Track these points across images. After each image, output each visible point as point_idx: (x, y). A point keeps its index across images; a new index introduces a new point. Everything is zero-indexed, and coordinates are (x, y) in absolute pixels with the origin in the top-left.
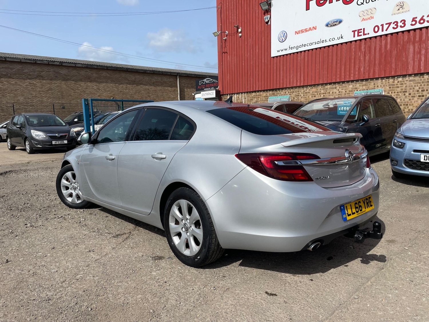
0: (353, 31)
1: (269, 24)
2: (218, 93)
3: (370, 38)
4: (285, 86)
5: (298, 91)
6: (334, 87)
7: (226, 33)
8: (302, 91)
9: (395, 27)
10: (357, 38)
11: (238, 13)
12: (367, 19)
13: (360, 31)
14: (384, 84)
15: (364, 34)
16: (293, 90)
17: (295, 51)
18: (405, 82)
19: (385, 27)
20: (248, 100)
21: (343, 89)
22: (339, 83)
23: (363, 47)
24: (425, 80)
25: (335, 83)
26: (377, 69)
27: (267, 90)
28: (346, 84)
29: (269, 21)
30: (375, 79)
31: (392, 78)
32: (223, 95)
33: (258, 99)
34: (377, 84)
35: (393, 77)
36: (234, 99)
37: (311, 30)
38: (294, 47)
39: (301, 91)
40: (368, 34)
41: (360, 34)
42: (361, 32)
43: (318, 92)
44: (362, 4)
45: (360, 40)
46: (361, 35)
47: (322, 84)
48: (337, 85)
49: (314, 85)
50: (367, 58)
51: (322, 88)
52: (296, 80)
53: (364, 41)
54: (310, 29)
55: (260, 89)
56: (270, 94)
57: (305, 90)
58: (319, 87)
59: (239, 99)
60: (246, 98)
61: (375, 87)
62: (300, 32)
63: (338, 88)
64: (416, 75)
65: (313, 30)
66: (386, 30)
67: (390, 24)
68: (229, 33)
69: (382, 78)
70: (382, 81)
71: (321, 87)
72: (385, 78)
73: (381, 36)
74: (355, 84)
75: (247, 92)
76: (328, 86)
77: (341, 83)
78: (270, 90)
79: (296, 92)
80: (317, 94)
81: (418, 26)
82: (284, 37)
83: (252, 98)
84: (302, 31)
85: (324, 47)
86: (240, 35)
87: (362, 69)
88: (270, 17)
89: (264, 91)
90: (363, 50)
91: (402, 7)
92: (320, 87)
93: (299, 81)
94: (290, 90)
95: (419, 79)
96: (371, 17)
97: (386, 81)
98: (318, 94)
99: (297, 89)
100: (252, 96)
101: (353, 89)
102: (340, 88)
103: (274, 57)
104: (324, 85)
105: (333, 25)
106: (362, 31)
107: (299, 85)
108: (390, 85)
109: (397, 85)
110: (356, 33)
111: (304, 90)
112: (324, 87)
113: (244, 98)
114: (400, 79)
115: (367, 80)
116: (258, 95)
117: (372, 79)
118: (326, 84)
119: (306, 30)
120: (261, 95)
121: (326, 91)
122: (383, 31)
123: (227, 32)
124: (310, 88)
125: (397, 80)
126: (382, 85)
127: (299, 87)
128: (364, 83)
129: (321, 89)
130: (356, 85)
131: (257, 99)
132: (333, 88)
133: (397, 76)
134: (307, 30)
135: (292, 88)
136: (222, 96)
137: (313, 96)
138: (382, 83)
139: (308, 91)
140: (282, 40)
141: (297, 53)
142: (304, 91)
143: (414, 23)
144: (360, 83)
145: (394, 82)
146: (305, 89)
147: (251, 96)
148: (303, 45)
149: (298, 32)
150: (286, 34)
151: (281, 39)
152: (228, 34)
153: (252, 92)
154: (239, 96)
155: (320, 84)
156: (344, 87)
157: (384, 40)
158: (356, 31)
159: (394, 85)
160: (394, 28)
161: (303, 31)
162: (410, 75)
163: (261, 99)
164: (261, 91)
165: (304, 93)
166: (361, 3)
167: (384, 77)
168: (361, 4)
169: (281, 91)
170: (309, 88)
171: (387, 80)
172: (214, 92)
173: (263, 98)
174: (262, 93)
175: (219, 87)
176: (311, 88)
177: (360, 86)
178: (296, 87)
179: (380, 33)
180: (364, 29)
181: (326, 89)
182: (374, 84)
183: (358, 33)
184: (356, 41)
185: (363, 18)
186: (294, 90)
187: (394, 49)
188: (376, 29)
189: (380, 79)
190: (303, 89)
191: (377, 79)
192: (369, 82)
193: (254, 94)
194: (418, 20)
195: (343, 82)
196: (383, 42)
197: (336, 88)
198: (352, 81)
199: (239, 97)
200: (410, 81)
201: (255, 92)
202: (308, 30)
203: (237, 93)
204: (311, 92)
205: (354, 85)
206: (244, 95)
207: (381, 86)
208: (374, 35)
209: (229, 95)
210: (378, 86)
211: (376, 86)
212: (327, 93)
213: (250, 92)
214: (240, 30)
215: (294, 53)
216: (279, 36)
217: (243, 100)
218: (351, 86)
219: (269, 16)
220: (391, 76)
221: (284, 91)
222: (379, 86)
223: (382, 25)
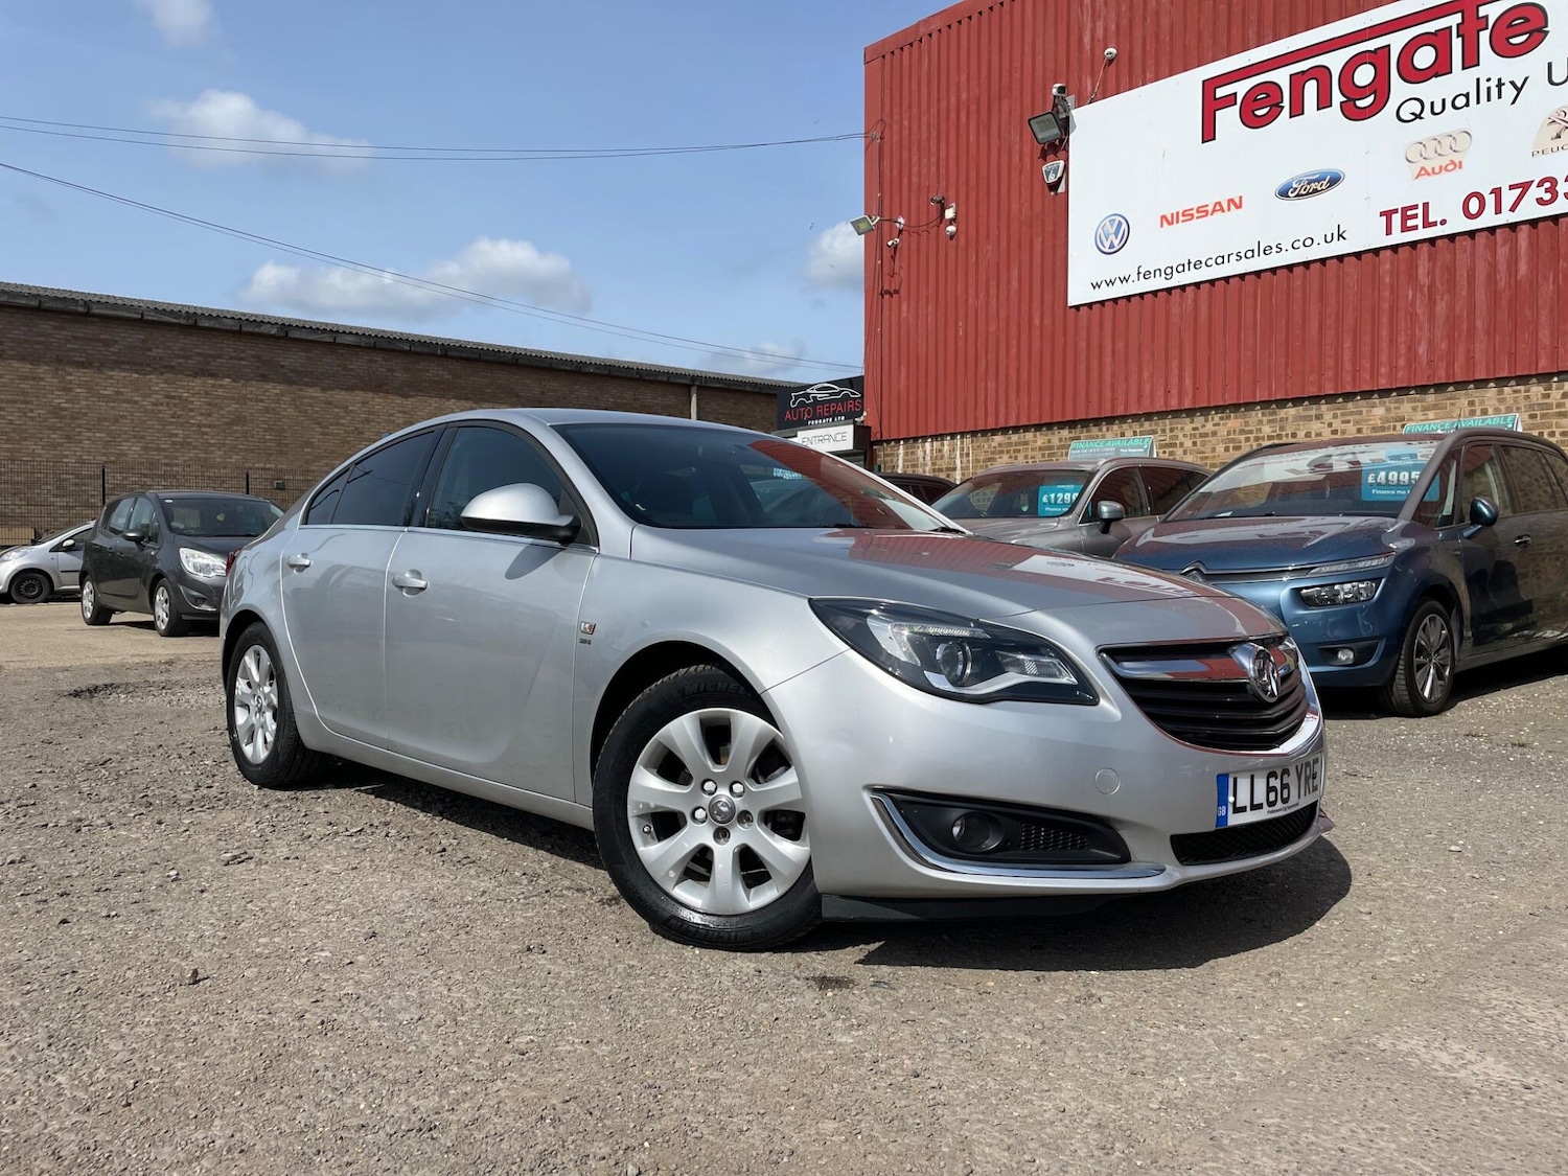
0: (1382, 214)
1: (1061, 189)
2: (861, 434)
3: (1452, 237)
4: (1120, 411)
5: (1172, 430)
6: (1313, 412)
7: (898, 225)
8: (1188, 428)
9: (1547, 197)
10: (1398, 237)
11: (943, 154)
12: (1437, 170)
13: (1409, 213)
14: (1510, 402)
15: (1427, 224)
16: (1151, 425)
17: (1159, 283)
19: (1509, 198)
20: (978, 461)
21: (1349, 422)
22: (1330, 398)
23: (1422, 271)
25: (1315, 399)
26: (1480, 347)
27: (1050, 426)
28: (1359, 404)
29: (1060, 179)
30: (1472, 386)
31: (1539, 383)
32: (880, 442)
33: (1016, 458)
34: (1482, 402)
35: (1543, 378)
36: (924, 458)
37: (1223, 211)
38: (1158, 272)
39: (1182, 429)
40: (1443, 222)
41: (1410, 223)
42: (1415, 216)
43: (1251, 432)
44: (1418, 116)
45: (1413, 244)
46: (1415, 228)
47: (1265, 404)
48: (1324, 407)
49: (1235, 407)
50: (1441, 307)
51: (1265, 419)
52: (1163, 388)
53: (1425, 247)
54: (1218, 207)
55: (1024, 422)
56: (1060, 440)
57: (1199, 426)
58: (1254, 413)
59: (942, 457)
60: (968, 455)
62: (1181, 218)
63: (1328, 417)
65: (1229, 210)
66: (1513, 209)
67: (1525, 187)
68: (908, 224)
69: (1501, 382)
70: (1501, 393)
71: (1263, 414)
72: (1513, 383)
73: (1492, 230)
74: (1396, 402)
75: (974, 433)
76: (1291, 411)
77: (1340, 400)
78: (1062, 425)
79: (1164, 431)
80: (1248, 439)
82: (1116, 234)
83: (992, 453)
84: (1188, 215)
85: (1273, 270)
86: (951, 229)
87: (1422, 349)
88: (1066, 168)
89: (1038, 427)
90: (1424, 279)
92: (1257, 415)
93: (1174, 391)
94: (1142, 425)
96: (1453, 162)
97: (1515, 392)
98: (1252, 440)
99: (1167, 421)
100: (993, 445)
101: (1388, 421)
102: (1335, 416)
103: (1077, 307)
104: (1274, 406)
105: (1308, 194)
106: (1420, 211)
107: (1174, 404)
108: (1531, 407)
109: (1559, 405)
110: (1397, 219)
111: (1194, 425)
112: (1275, 414)
113: (961, 455)
115: (1440, 387)
116: (1017, 444)
117: (1461, 385)
118: (1282, 403)
119: (1203, 212)
120: (1026, 443)
121: (1282, 429)
122: (1498, 210)
123: (901, 220)
124: (1217, 418)
125: (1558, 389)
126: (1502, 407)
127: (1176, 413)
128: (1431, 398)
129: (1260, 422)
130: (1396, 405)
131: (1011, 457)
132: (1309, 418)
133: (1558, 374)
134: (1207, 211)
135: (1148, 416)
136: (874, 447)
137: (1231, 445)
138: (1501, 401)
139: (1209, 427)
140: (1112, 246)
141: (1169, 290)
142: (1194, 429)
144: (1415, 401)
145: (1548, 396)
146: (1199, 420)
147: (990, 446)
148: (1189, 263)
149: (1170, 219)
150: (1124, 225)
151: (1107, 244)
152: (906, 228)
153: (994, 432)
154: (943, 445)
155: (1256, 404)
156: (1352, 413)
157: (1504, 245)
158: (1396, 211)
159: (1549, 406)
160: (1540, 201)
161: (1192, 215)
163: (1026, 457)
164: (1026, 428)
165: (1195, 436)
166: (1413, 114)
167: (1508, 379)
168: (1413, 117)
169: (1104, 429)
170: (1213, 419)
171: (1521, 388)
172: (849, 429)
173: (1033, 453)
174: (1029, 436)
175: (865, 414)
176: (1221, 418)
177: (1414, 409)
178: (1162, 415)
179: (1489, 219)
180: (1426, 205)
181: (1281, 420)
182: (1471, 403)
183: (1405, 218)
184: (1395, 248)
185: (1423, 168)
186: (1157, 425)
187: (1546, 279)
188: (1474, 206)
189: (1492, 384)
190: (1192, 422)
191: (1481, 383)
192: (1449, 395)
193: (998, 439)
195: (1349, 396)
196: (1503, 252)
197: (1319, 417)
198: (1384, 393)
199: (940, 451)
201: (1005, 430)
202: (1210, 209)
203: (935, 437)
204: (1223, 431)
205: (1392, 406)
206: (962, 443)
208: (1462, 224)
209: (902, 442)
210: (1484, 412)
211: (1478, 412)
212: (1287, 435)
213: (984, 432)
214: (949, 214)
215: (1155, 293)
216: (1100, 231)
217: (958, 461)
218: (1379, 411)
219: (1062, 163)
220: (1537, 376)
221: (1115, 427)
222: (1490, 411)
223: (1497, 192)
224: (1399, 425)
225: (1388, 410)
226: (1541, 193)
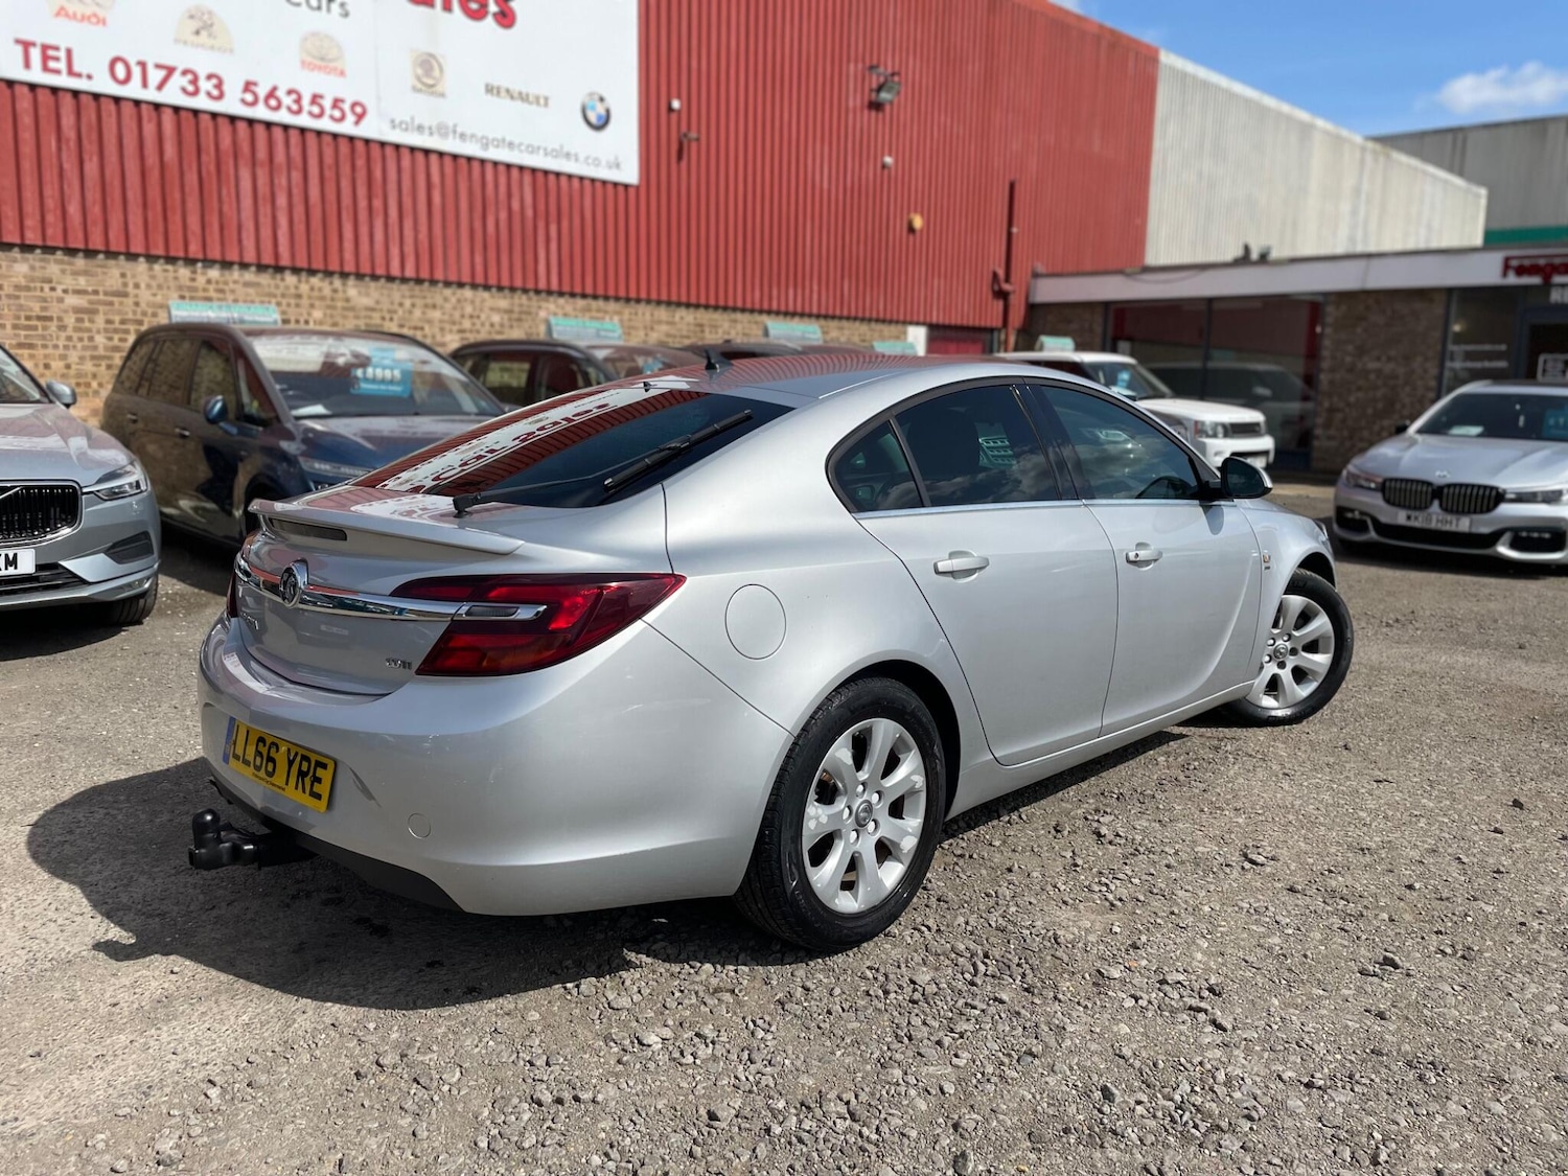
0: (18, 41)
3: (96, 96)
9: (191, 88)
10: (36, 75)
12: (79, 17)
13: (50, 52)
14: (161, 280)
15: (71, 72)
18: (232, 286)
19: (155, 76)
23: (68, 121)
24: (287, 288)
30: (122, 258)
31: (186, 266)
34: (134, 276)
35: (190, 262)
40: (87, 77)
42: (57, 59)
45: (55, 90)
46: (57, 72)
50: (91, 168)
53: (69, 98)
61: (125, 285)
64: (261, 268)
66: (160, 87)
67: (171, 71)
69: (151, 258)
70: (151, 269)
72: (162, 261)
73: (137, 103)
74: (42, 260)
81: (261, 112)
90: (69, 132)
91: (208, 26)
95: (272, 282)
96: (95, 15)
97: (165, 271)
101: (33, 281)
106: (62, 54)
108: (180, 287)
109: (205, 290)
110: (35, 54)
114: (214, 273)
115: (89, 253)
117: (111, 255)
122: (144, 85)
125: (202, 274)
126: (154, 284)
128: (80, 262)
130: (42, 264)
133: (202, 260)
138: (153, 277)
143: (249, 97)
144: (62, 262)
145: (193, 280)
157: (149, 122)
158: (34, 44)
159: (194, 289)
160: (184, 90)
162: (244, 266)
167: (158, 257)
171: (170, 268)
177: (63, 272)
179: (134, 90)
180: (69, 51)
182: (123, 275)
183: (45, 58)
184: (33, 87)
185: (63, 8)
188: (120, 71)
189: (142, 259)
191: (132, 257)
192: (99, 263)
194: (262, 91)
196: (149, 128)
198: (27, 248)
200: (247, 284)
205: (38, 264)
207: (149, 286)
208: (104, 85)
210: (137, 286)
211: (131, 286)
218: (22, 268)
220: (184, 259)
222: (143, 286)
223: (143, 65)
224: (46, 287)
225: (32, 268)
226: (185, 81)
